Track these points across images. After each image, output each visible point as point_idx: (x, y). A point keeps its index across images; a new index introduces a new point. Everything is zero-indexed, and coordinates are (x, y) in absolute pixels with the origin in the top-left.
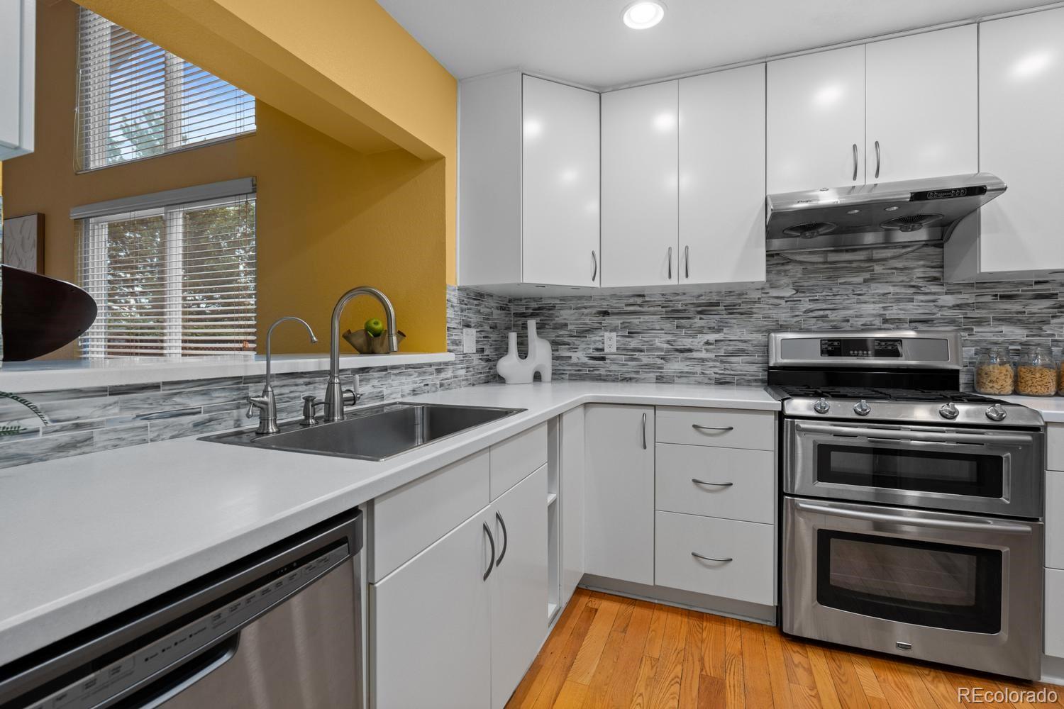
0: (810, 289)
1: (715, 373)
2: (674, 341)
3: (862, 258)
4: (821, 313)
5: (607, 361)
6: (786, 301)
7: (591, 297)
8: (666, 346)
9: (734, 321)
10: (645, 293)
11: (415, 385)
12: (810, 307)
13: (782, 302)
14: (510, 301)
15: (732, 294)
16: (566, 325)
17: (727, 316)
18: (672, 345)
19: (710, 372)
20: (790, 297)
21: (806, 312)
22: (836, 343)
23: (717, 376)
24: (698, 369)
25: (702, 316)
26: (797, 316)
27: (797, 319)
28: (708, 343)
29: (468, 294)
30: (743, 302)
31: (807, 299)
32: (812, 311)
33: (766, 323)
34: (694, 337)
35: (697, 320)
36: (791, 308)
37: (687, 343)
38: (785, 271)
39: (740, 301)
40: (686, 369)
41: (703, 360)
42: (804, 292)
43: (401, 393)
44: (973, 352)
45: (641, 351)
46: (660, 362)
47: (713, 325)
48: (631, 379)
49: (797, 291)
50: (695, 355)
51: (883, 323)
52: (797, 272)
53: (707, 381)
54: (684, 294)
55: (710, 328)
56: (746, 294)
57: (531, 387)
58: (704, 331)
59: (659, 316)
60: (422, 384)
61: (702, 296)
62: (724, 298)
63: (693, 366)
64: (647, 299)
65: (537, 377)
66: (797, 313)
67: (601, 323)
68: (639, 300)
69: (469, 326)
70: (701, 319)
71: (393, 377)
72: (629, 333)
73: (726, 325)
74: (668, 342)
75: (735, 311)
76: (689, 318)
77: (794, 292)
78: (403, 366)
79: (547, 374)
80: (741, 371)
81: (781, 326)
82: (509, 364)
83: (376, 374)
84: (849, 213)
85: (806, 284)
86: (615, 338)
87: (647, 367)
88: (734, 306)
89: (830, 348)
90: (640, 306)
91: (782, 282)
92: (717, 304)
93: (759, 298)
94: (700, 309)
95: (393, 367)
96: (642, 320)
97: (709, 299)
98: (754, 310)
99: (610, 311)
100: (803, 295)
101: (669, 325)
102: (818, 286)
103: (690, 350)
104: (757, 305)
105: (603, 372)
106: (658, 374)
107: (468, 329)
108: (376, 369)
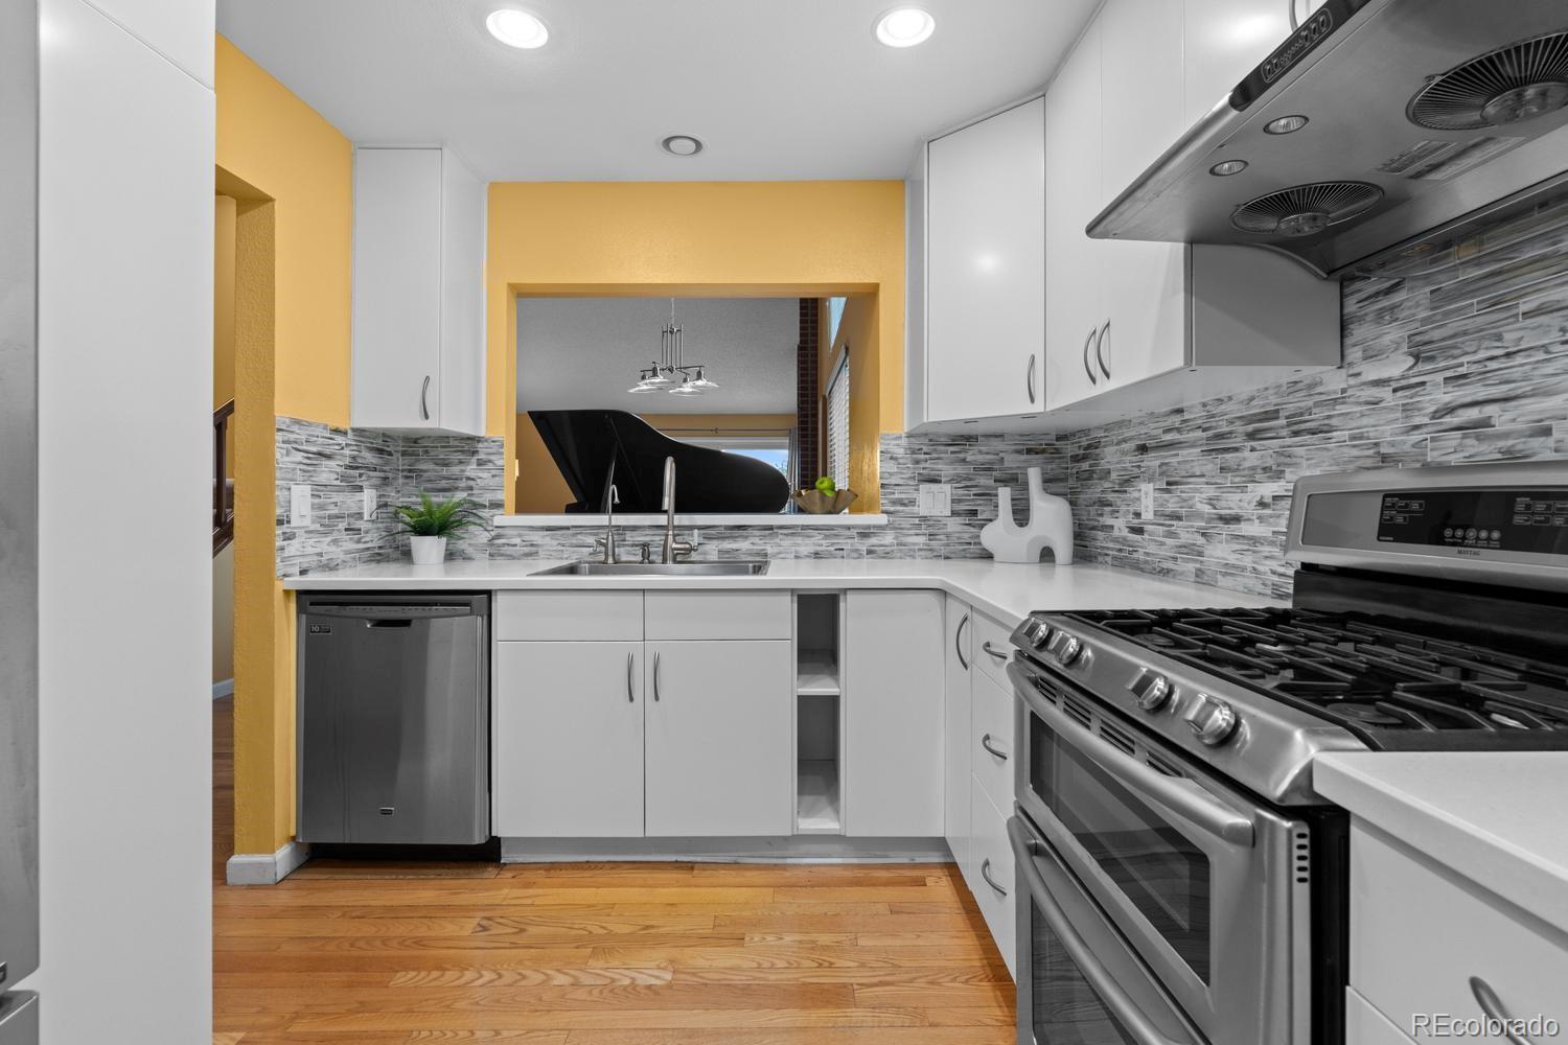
0: (1448, 347)
1: (1274, 572)
2: (1218, 499)
4: (1474, 414)
5: (1146, 536)
6: (1395, 391)
7: (1130, 421)
8: (1207, 509)
9: (1300, 451)
10: (1183, 405)
11: (819, 548)
12: (1447, 398)
13: (1385, 393)
15: (1299, 386)
16: (1110, 472)
17: (1289, 441)
18: (1215, 508)
19: (1265, 567)
20: (1403, 377)
21: (1437, 415)
22: (1415, 506)
23: (1276, 578)
24: (1247, 561)
25: (1254, 444)
26: (1417, 427)
27: (1415, 437)
28: (1262, 504)
30: (1317, 404)
31: (1439, 377)
32: (1451, 410)
33: (1355, 452)
34: (1243, 489)
35: (1247, 454)
36: (1406, 408)
37: (1233, 503)
38: (1392, 308)
39: (1310, 403)
40: (1232, 559)
41: (1254, 540)
42: (1431, 359)
43: (794, 554)
45: (1179, 518)
46: (1201, 540)
47: (1270, 462)
48: (1169, 571)
49: (1417, 358)
50: (1245, 529)
52: (1418, 305)
53: (1260, 588)
54: (1230, 398)
55: (1265, 469)
56: (1321, 383)
57: (1036, 569)
58: (1258, 477)
59: (1199, 450)
60: (833, 549)
61: (1252, 399)
62: (1286, 399)
63: (1241, 552)
64: (1186, 416)
66: (1417, 421)
67: (1139, 467)
68: (1176, 420)
69: (934, 481)
70: (1253, 450)
72: (1168, 484)
73: (1288, 460)
74: (1211, 502)
75: (1303, 426)
76: (1236, 450)
77: (1411, 361)
81: (1385, 458)
82: (999, 533)
83: (757, 533)
85: (1436, 335)
86: (1151, 493)
87: (1185, 550)
88: (1302, 414)
89: (1400, 520)
90: (1178, 430)
91: (1386, 340)
92: (1273, 415)
93: (1344, 391)
94: (1250, 428)
95: (781, 527)
96: (1180, 459)
97: (1263, 406)
98: (1334, 422)
99: (1149, 443)
100: (1429, 367)
101: (1210, 466)
102: (1465, 333)
103: (1237, 519)
104: (1341, 409)
105: (1140, 556)
106: (1198, 566)
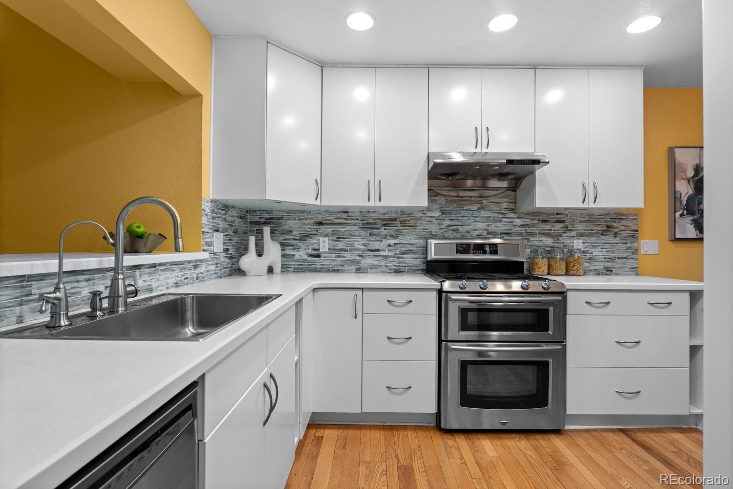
0: (450, 212)
1: (394, 266)
2: (368, 244)
3: (477, 195)
4: (455, 227)
5: (322, 258)
6: (436, 219)
7: (310, 211)
8: (362, 247)
9: (406, 231)
10: (349, 210)
11: (178, 279)
12: (449, 223)
13: (434, 220)
14: (247, 212)
15: (405, 213)
16: (291, 231)
17: (401, 228)
18: (366, 247)
19: (390, 265)
20: (439, 217)
21: (447, 226)
22: (464, 246)
23: (395, 267)
24: (383, 263)
25: (386, 227)
26: (442, 229)
27: (442, 231)
28: (389, 245)
29: (217, 206)
30: (411, 219)
31: (448, 219)
32: (450, 226)
33: (424, 233)
34: (381, 241)
35: (383, 230)
36: (439, 224)
37: (376, 245)
38: (435, 200)
39: (409, 219)
40: (376, 263)
41: (386, 257)
42: (446, 214)
43: (166, 286)
44: (529, 251)
45: (346, 251)
46: (358, 258)
47: (393, 233)
48: (338, 270)
49: (442, 213)
50: (381, 253)
51: (488, 234)
52: (442, 201)
53: (389, 271)
54: (375, 212)
55: (391, 236)
56: (413, 214)
57: (266, 277)
58: (387, 238)
59: (358, 227)
60: (183, 278)
61: (385, 214)
62: (400, 216)
63: (380, 261)
64: (350, 214)
65: (270, 270)
66: (442, 227)
67: (317, 231)
68: (345, 215)
69: (217, 231)
70: (385, 229)
71: (160, 272)
72: (337, 238)
73: (400, 233)
74: (364, 245)
75: (406, 224)
76: (378, 229)
77: (441, 214)
78: (168, 263)
79: (277, 268)
80: (410, 264)
81: (433, 235)
82: (248, 261)
83: (147, 271)
84: (475, 168)
85: (447, 209)
86: (327, 242)
87: (350, 262)
88: (406, 221)
89: (461, 249)
90: (345, 219)
91: (434, 207)
92: (395, 220)
93: (421, 217)
94: (384, 222)
95: (160, 265)
96: (346, 229)
97: (390, 217)
98: (418, 225)
99: (324, 222)
100: (445, 216)
101: (364, 233)
102: (453, 210)
103: (378, 250)
104: (419, 221)
105: (318, 266)
106: (357, 267)
107: (218, 233)
108: (147, 266)
